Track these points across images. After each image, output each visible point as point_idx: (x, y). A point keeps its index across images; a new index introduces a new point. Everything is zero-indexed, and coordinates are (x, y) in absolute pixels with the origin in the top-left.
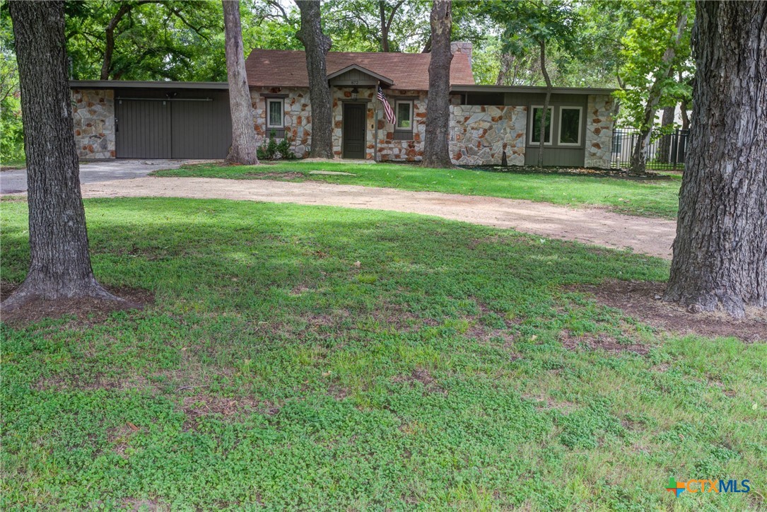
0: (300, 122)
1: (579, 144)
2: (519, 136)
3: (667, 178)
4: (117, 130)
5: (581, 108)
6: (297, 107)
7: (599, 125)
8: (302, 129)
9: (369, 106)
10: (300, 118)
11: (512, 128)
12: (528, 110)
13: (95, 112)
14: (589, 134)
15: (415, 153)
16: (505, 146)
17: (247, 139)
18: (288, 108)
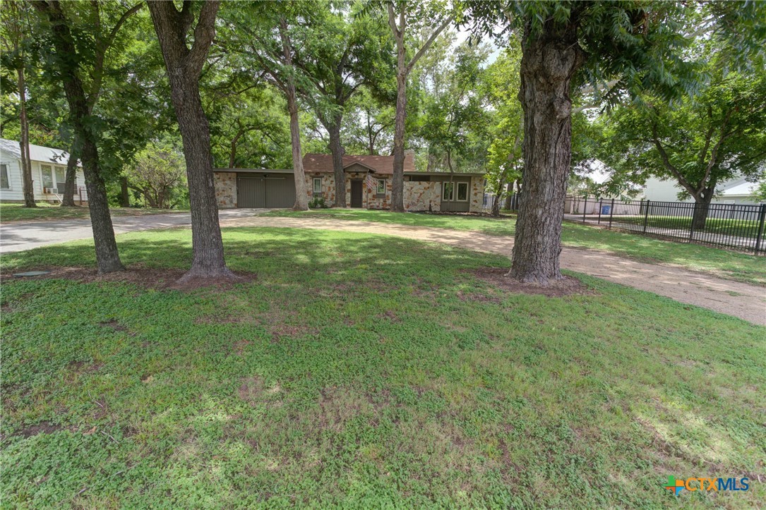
0: (329, 190)
1: (467, 201)
2: (438, 196)
3: (510, 217)
4: (238, 193)
5: (468, 183)
6: (328, 182)
7: (476, 191)
8: (331, 193)
9: (364, 182)
10: (329, 187)
11: (434, 193)
12: (442, 184)
13: (226, 184)
14: (472, 196)
15: (386, 205)
16: (430, 202)
17: (303, 198)
18: (323, 182)
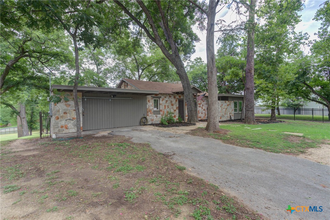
0: (165, 107)
2: (233, 110)
4: (83, 115)
5: (242, 101)
6: (164, 102)
8: (166, 111)
11: (231, 108)
12: (234, 102)
13: (70, 105)
16: (230, 114)
18: (161, 102)
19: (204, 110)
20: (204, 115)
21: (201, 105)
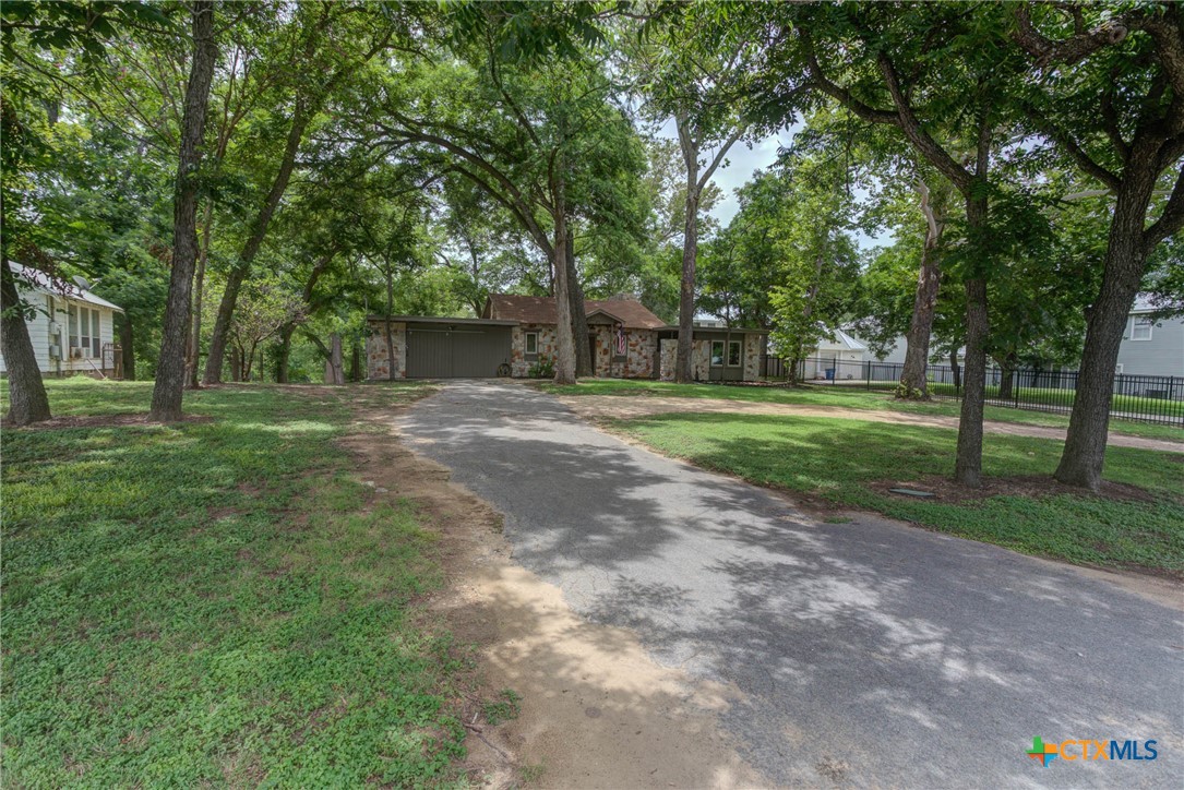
0: (549, 350)
1: (739, 365)
2: (705, 360)
4: (407, 355)
5: (740, 342)
6: (548, 338)
7: (751, 353)
8: (551, 355)
9: (598, 338)
10: (549, 347)
11: (701, 355)
12: (710, 343)
14: (746, 359)
16: (697, 367)
18: (541, 339)
19: (645, 357)
20: (645, 368)
21: (638, 348)
